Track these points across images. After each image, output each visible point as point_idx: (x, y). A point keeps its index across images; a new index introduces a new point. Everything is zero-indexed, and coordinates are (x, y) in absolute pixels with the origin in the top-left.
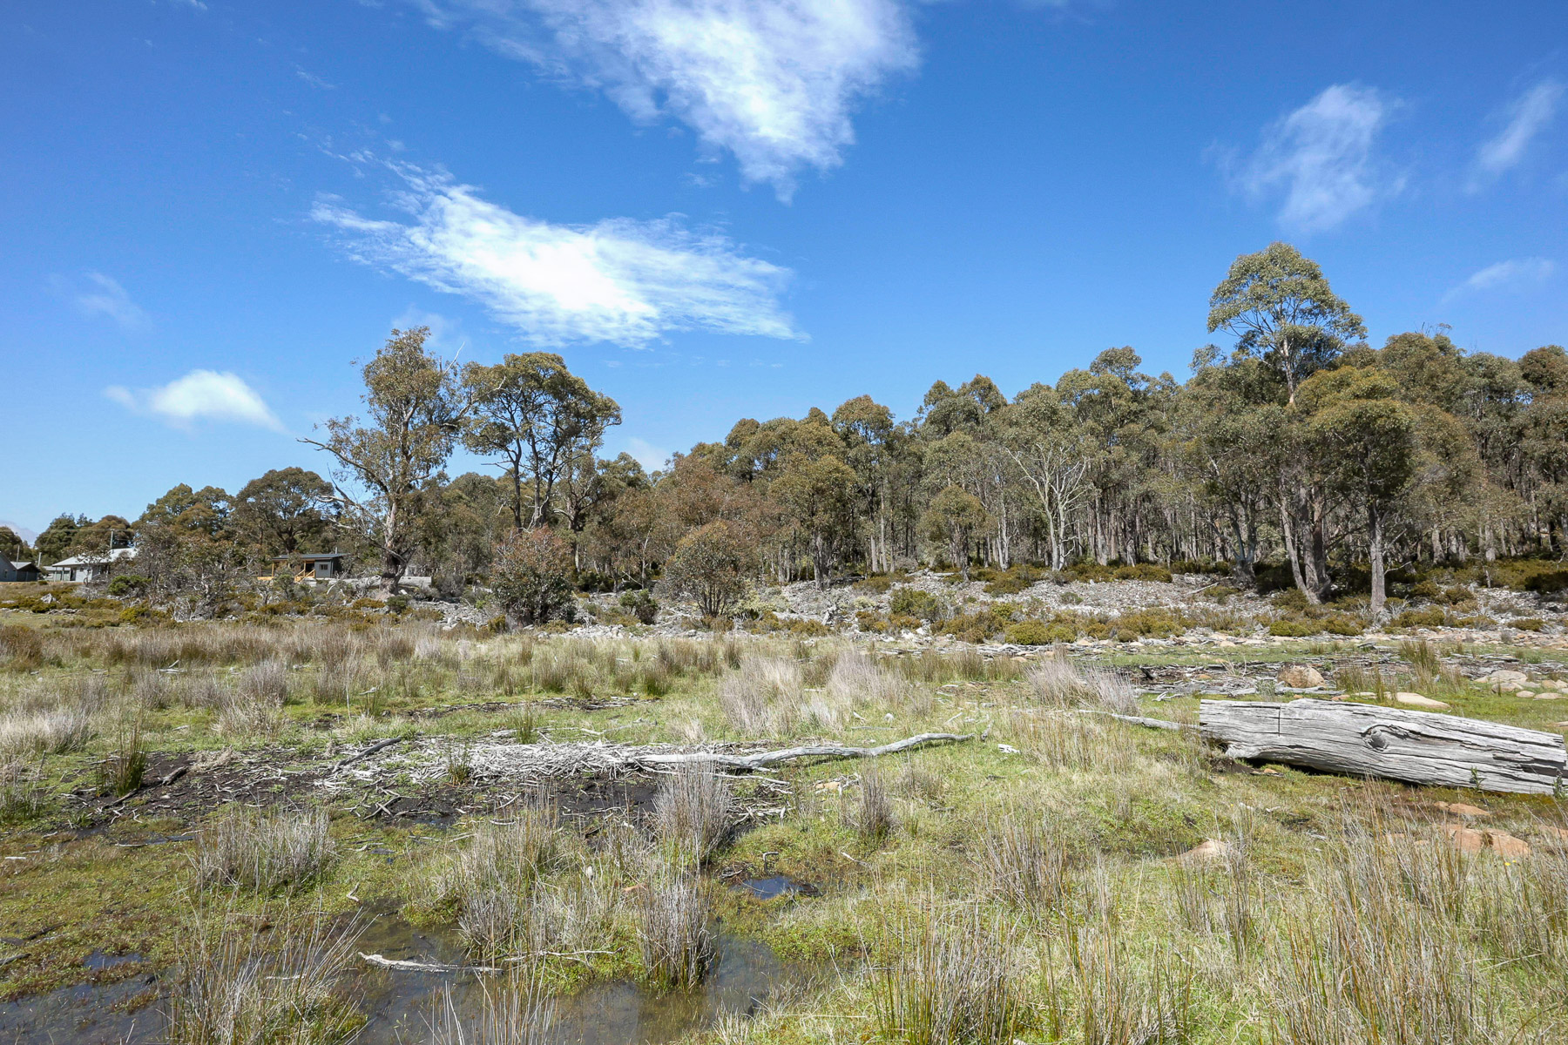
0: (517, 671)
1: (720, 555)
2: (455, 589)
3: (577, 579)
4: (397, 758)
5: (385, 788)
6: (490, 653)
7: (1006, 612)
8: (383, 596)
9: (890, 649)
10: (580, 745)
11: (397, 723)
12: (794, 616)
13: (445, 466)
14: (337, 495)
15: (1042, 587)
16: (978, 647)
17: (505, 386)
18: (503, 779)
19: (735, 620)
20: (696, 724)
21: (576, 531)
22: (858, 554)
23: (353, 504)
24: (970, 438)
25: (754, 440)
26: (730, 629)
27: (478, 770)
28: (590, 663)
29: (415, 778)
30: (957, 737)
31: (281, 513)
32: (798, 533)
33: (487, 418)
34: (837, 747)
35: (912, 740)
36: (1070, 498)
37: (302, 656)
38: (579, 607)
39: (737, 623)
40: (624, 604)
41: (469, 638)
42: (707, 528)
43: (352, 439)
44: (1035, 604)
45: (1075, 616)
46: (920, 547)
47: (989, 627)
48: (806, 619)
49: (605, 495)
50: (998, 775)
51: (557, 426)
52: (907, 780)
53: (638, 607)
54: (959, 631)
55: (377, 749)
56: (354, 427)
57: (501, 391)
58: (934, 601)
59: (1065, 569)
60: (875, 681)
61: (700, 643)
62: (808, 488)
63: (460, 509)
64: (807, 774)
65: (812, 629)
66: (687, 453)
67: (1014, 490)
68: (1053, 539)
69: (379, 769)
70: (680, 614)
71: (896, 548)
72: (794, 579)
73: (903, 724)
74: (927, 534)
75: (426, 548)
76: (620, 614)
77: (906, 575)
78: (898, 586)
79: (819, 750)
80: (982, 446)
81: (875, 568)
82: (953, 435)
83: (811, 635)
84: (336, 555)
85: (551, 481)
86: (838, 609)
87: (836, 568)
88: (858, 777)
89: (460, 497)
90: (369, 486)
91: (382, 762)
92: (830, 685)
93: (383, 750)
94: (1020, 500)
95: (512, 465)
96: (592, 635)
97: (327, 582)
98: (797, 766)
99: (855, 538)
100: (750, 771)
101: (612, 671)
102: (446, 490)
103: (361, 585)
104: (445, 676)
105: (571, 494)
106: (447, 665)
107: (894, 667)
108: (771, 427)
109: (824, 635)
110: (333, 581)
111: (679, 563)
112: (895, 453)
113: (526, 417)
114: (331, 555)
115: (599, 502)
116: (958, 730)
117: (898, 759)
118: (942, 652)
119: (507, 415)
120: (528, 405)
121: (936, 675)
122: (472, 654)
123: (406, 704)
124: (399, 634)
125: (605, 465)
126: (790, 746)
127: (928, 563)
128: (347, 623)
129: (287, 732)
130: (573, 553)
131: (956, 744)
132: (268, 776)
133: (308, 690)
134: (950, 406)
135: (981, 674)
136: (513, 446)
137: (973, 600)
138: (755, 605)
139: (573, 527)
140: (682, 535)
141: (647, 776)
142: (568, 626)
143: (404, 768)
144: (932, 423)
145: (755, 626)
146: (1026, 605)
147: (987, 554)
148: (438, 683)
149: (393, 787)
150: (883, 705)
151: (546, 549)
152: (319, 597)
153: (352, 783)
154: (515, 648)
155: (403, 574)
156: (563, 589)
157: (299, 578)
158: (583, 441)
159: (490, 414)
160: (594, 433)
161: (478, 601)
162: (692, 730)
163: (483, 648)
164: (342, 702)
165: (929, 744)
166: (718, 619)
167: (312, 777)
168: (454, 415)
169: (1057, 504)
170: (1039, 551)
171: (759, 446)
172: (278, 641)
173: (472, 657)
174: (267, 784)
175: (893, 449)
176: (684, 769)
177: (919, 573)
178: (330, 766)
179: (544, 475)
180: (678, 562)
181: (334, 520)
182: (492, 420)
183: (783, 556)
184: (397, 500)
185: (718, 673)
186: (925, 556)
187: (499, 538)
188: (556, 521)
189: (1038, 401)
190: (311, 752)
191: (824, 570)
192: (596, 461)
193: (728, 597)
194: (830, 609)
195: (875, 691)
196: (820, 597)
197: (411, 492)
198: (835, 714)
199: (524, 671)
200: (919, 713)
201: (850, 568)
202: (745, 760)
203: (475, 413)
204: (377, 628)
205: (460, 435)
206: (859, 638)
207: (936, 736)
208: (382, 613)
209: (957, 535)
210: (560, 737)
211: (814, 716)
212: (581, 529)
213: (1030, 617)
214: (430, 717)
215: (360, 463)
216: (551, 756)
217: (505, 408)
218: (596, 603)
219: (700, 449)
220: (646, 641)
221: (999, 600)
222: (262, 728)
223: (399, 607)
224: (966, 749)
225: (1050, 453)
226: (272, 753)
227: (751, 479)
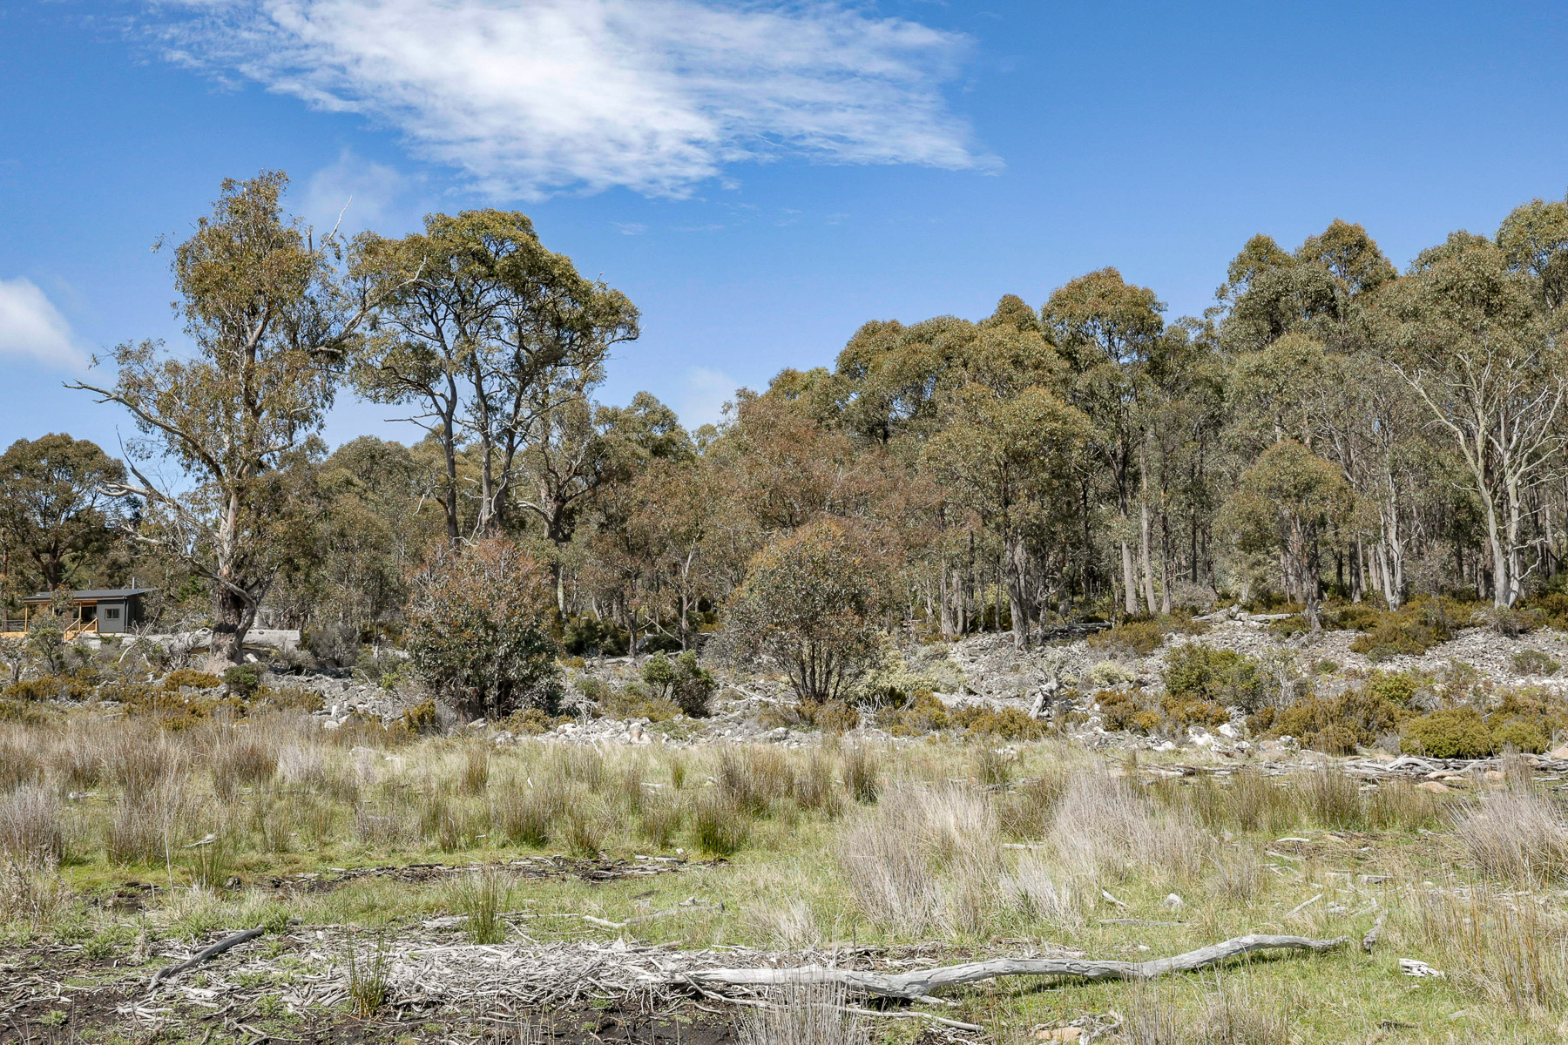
0: (463, 807)
1: (829, 584)
2: (341, 651)
3: (562, 633)
4: (257, 967)
5: (240, 1022)
6: (413, 772)
7: (1402, 691)
8: (216, 666)
9: (1166, 766)
10: (584, 946)
11: (256, 902)
12: (974, 701)
13: (321, 426)
14: (133, 483)
15: (1474, 641)
16: (1347, 761)
17: (429, 273)
18: (449, 1008)
19: (861, 709)
20: (800, 912)
21: (558, 541)
22: (1098, 579)
23: (161, 499)
24: (1319, 347)
25: (888, 363)
26: (853, 725)
27: (403, 991)
28: (594, 789)
29: (292, 1003)
30: (1315, 943)
31: (38, 518)
32: (977, 540)
33: (395, 335)
34: (1074, 958)
35: (1224, 947)
36: (1529, 462)
37: (84, 777)
38: (568, 684)
39: (865, 714)
40: (650, 680)
41: (372, 744)
42: (804, 532)
43: (158, 380)
44: (1460, 677)
45: (1546, 699)
46: (1221, 562)
47: (1368, 722)
48: (998, 705)
49: (611, 474)
50: (1402, 1020)
51: (521, 346)
52: (1217, 1027)
53: (677, 684)
54: (1306, 730)
55: (224, 950)
56: (160, 357)
57: (419, 285)
58: (1253, 669)
59: (1521, 604)
60: (1143, 827)
61: (797, 753)
62: (997, 451)
63: (347, 503)
64: (1018, 1012)
65: (1011, 727)
66: (761, 389)
67: (1414, 447)
68: (1495, 544)
69: (228, 986)
70: (756, 697)
71: (1173, 565)
72: (971, 628)
73: (1204, 914)
74: (1235, 538)
75: (289, 576)
76: (644, 699)
77: (1195, 619)
78: (1179, 641)
79: (1039, 965)
80: (1345, 361)
81: (1131, 606)
82: (1285, 341)
83: (1009, 738)
84: (133, 591)
85: (511, 449)
86: (1060, 686)
87: (1054, 607)
88: (1119, 1018)
89: (349, 482)
90: (189, 467)
91: (232, 973)
92: (1054, 836)
93: (232, 950)
94: (1425, 468)
95: (439, 422)
96: (593, 738)
97: (120, 640)
98: (999, 995)
99: (1090, 547)
100: (906, 1002)
101: (636, 808)
102: (325, 468)
103: (178, 645)
104: (333, 814)
105: (548, 471)
106: (335, 794)
107: (1180, 803)
108: (921, 336)
109: (1035, 737)
110: (129, 639)
111: (754, 601)
112: (1168, 379)
113: (463, 331)
114: (124, 592)
115: (600, 488)
116: (1315, 929)
117: (1196, 983)
118: (1274, 772)
119: (430, 328)
120: (467, 309)
121: (1264, 818)
122: (380, 774)
123: (267, 867)
124: (248, 735)
125: (610, 417)
126: (981, 956)
127: (1238, 595)
128: (156, 717)
129: (66, 914)
130: (555, 583)
131: (1312, 957)
132: (38, 994)
133: (97, 839)
134: (1279, 282)
135: (1356, 816)
136: (441, 387)
137: (1330, 667)
138: (898, 679)
139: (553, 535)
140: (757, 546)
141: (711, 1009)
142: (549, 720)
143: (271, 985)
144: (1243, 317)
145: (899, 721)
146: (1441, 676)
147: (1358, 575)
148: (321, 828)
149: (253, 1018)
150: (1160, 878)
151: (505, 577)
152: (107, 669)
153: (183, 1011)
154: (455, 763)
155: (250, 624)
156: (540, 650)
157: (70, 634)
158: (569, 373)
159: (400, 328)
160: (588, 358)
161: (385, 675)
162: (792, 921)
163: (398, 762)
164: (158, 860)
165: (1258, 956)
166: (829, 706)
167: (113, 998)
168: (336, 330)
169: (1503, 474)
170: (1465, 568)
171: (898, 375)
172: (42, 750)
173: (380, 779)
174: (39, 1009)
175: (1163, 372)
176: (782, 994)
177: (1220, 615)
178: (143, 979)
179: (499, 438)
180: (749, 596)
181: (130, 529)
182: (403, 339)
183: (949, 585)
184: (239, 489)
185: (834, 812)
186: (1231, 581)
187: (418, 558)
188: (522, 524)
189: (1459, 267)
190: (110, 952)
191: (1030, 611)
192: (594, 410)
193: (847, 665)
194: (1045, 687)
195: (1143, 848)
196: (1024, 663)
197: (261, 475)
198: (1066, 894)
199: (474, 805)
200: (1234, 893)
201: (1081, 605)
202: (897, 982)
203: (374, 326)
204: (209, 725)
205: (347, 368)
206: (1104, 743)
207: (1271, 939)
208: (215, 697)
209: (1295, 538)
210: (548, 930)
211: (1025, 897)
212: (567, 538)
213: (1451, 703)
214: (311, 889)
215: (172, 423)
216: (533, 966)
217: (425, 316)
218: (598, 676)
219: (787, 382)
220: (694, 748)
221: (1386, 668)
222: (25, 909)
223: (245, 686)
224: (1334, 967)
225: (1487, 372)
226: (44, 954)
227: (886, 436)
